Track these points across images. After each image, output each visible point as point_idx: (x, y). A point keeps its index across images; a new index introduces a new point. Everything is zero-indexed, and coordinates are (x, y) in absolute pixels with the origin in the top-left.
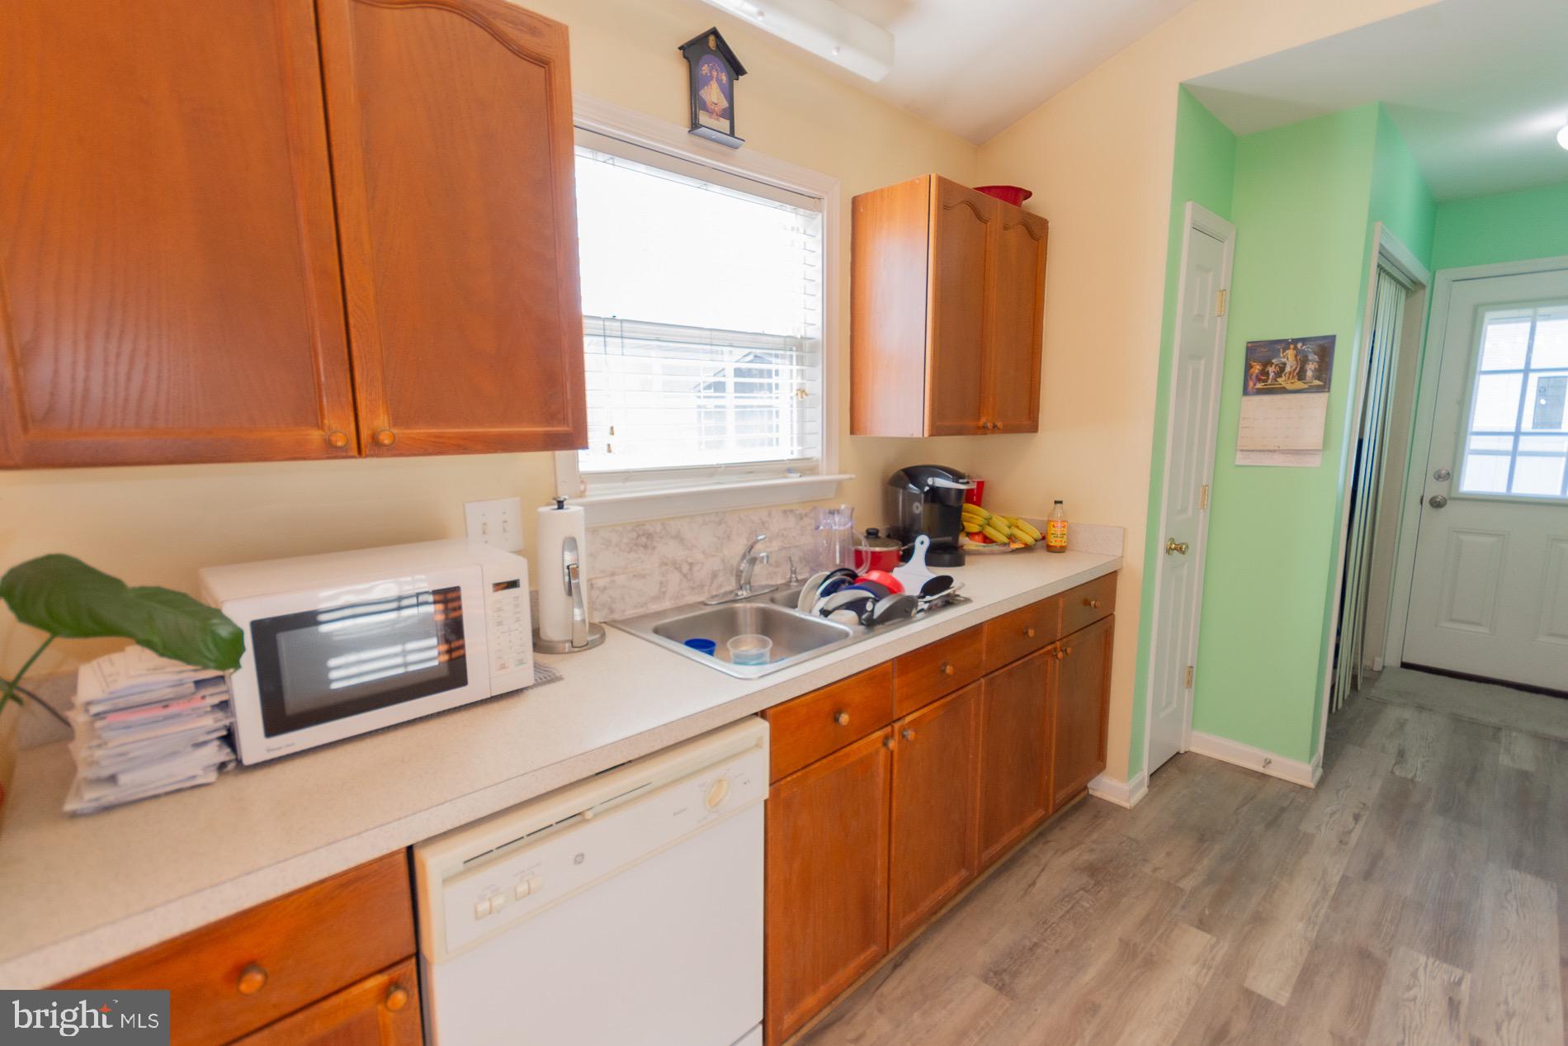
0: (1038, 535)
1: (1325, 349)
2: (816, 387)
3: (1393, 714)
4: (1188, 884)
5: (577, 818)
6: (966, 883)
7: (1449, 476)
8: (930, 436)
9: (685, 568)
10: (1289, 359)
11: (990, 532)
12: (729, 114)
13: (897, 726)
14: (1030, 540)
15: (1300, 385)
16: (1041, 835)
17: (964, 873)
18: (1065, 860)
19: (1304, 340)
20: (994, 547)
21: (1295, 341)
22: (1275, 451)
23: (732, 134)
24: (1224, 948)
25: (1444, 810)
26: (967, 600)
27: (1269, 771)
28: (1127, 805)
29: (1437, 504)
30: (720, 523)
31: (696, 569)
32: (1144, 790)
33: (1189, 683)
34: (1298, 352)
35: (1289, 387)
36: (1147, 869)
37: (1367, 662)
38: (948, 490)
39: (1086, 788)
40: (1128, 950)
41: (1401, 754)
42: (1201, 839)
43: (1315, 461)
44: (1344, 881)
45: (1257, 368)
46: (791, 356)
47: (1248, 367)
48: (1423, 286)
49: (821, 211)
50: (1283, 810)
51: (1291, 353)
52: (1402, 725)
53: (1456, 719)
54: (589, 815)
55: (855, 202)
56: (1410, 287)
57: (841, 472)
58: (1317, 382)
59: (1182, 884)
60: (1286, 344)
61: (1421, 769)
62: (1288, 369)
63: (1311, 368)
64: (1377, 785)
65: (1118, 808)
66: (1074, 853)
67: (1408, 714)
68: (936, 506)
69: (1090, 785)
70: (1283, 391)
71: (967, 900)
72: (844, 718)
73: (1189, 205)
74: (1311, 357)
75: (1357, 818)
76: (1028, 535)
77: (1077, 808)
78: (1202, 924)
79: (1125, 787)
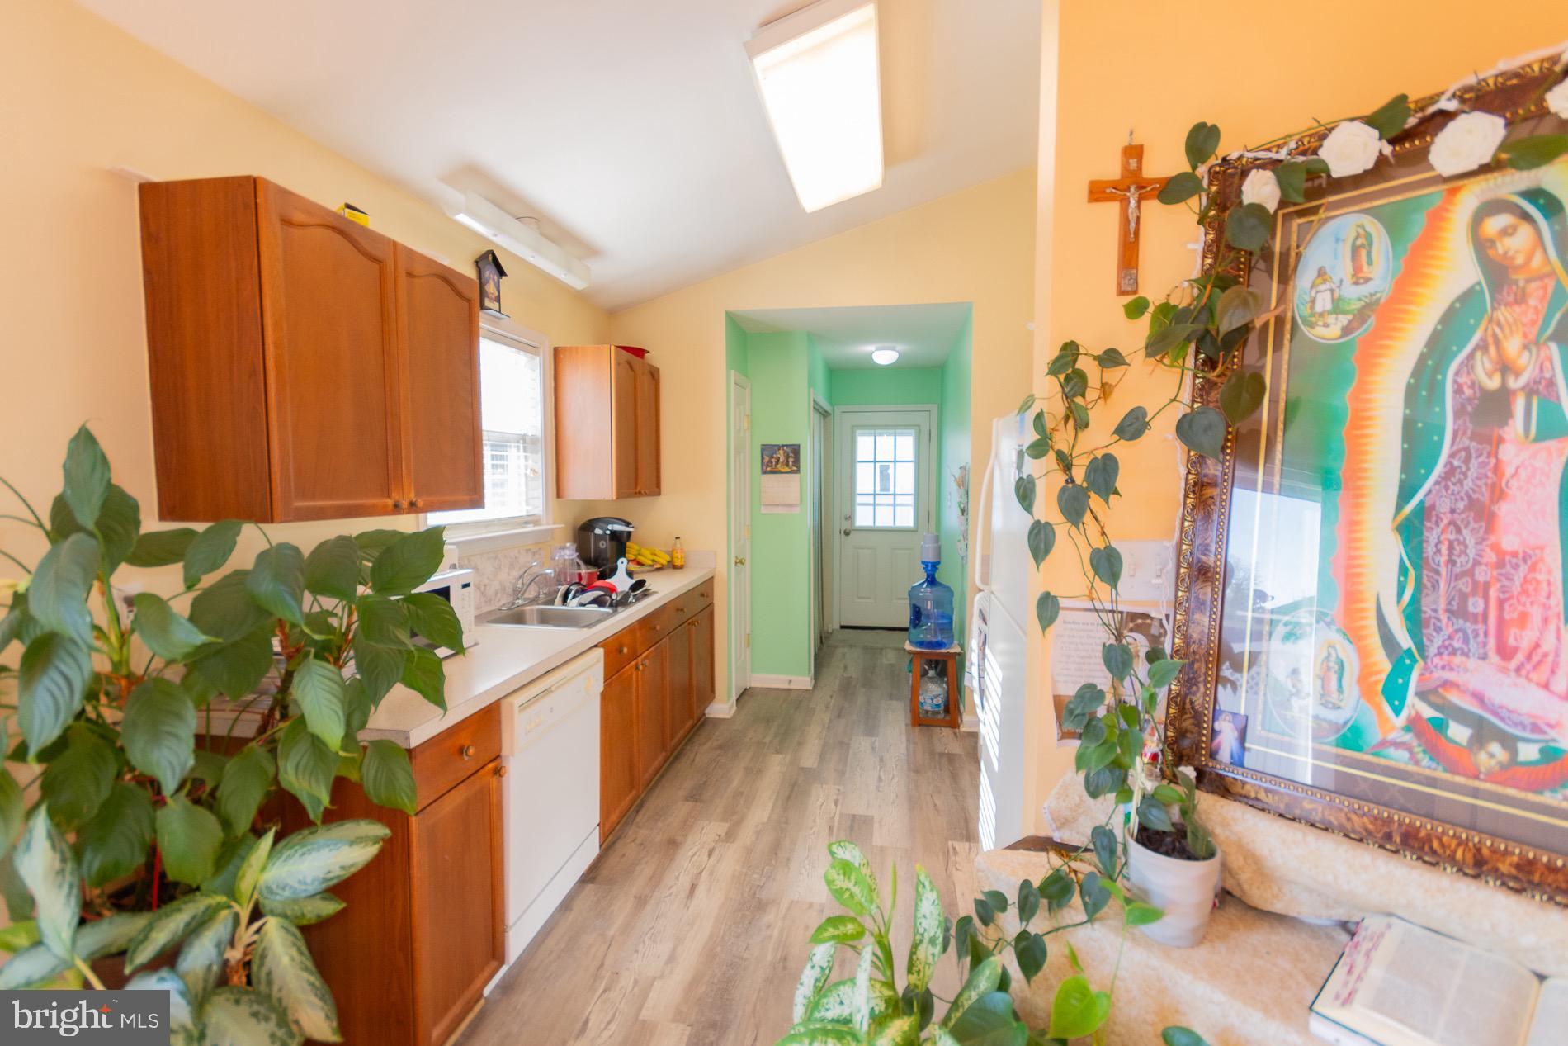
0: (668, 558)
1: (795, 451)
2: (539, 467)
3: (840, 651)
4: (767, 740)
5: (547, 691)
6: (667, 758)
7: (850, 518)
8: (617, 498)
9: (482, 588)
10: (781, 454)
11: (640, 558)
12: (498, 299)
13: (640, 659)
14: (665, 563)
15: (787, 469)
16: (689, 740)
17: (664, 754)
18: (706, 747)
19: (787, 446)
20: (645, 568)
21: (783, 446)
22: (778, 505)
23: (500, 312)
24: (789, 757)
25: (864, 685)
26: (655, 593)
27: (793, 686)
28: (728, 717)
29: (847, 533)
30: (496, 558)
31: (488, 587)
32: (735, 708)
33: (748, 644)
34: (785, 452)
35: (783, 470)
36: (747, 740)
37: (825, 628)
38: (622, 532)
39: (704, 714)
40: (748, 770)
41: (845, 667)
42: (768, 721)
43: (797, 510)
44: (830, 721)
45: (767, 459)
46: (518, 447)
47: (763, 458)
48: (830, 414)
49: (539, 355)
50: (801, 701)
51: (781, 452)
52: (844, 655)
53: (865, 648)
54: (553, 689)
55: (556, 350)
56: (824, 414)
57: (554, 523)
58: (795, 468)
59: (764, 741)
60: (780, 447)
61: (854, 672)
62: (781, 460)
63: (791, 460)
64: (837, 682)
65: (724, 719)
66: (709, 743)
67: (845, 650)
68: (614, 543)
69: (706, 712)
70: (780, 472)
71: (662, 776)
72: (625, 650)
73: (733, 371)
74: (791, 455)
75: (831, 697)
76: (663, 559)
77: (703, 725)
78: (777, 752)
79: (726, 706)
